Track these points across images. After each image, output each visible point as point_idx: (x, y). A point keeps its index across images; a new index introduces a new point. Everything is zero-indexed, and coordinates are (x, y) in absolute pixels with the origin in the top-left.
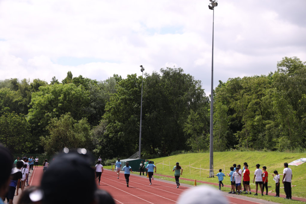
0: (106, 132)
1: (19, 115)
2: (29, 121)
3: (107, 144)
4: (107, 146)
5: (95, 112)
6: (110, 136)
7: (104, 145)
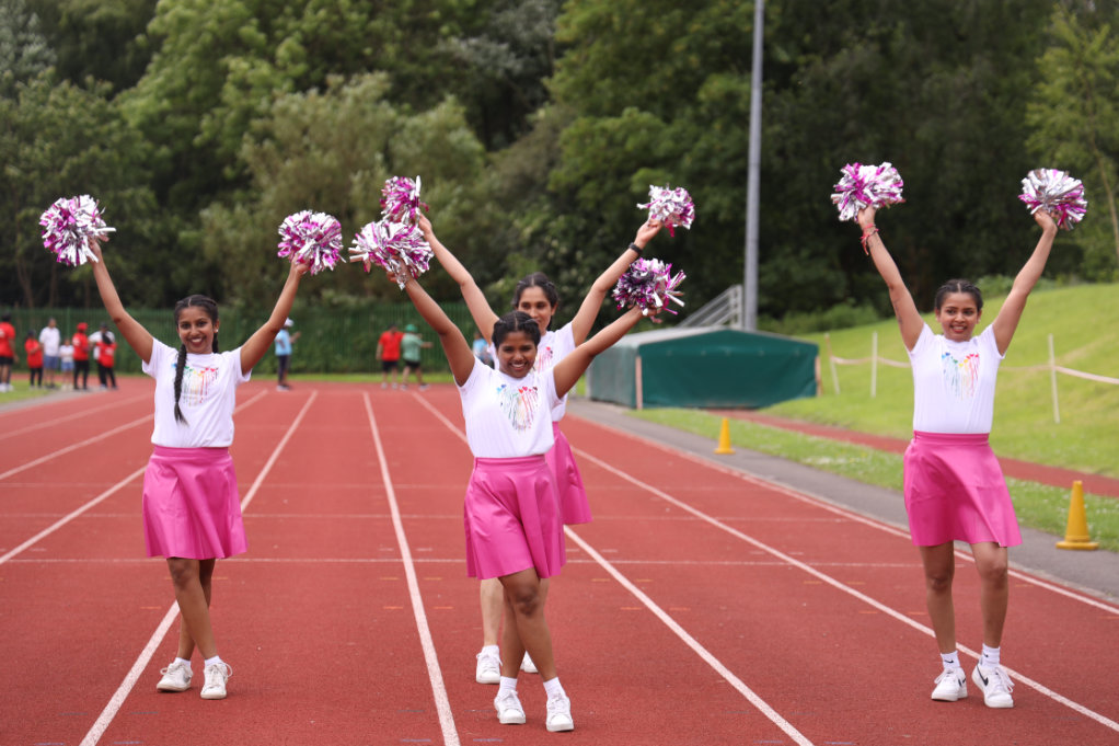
0: (560, 176)
1: (83, 86)
2: (141, 127)
3: (575, 249)
4: (570, 261)
5: (515, 65)
6: (588, 193)
7: (555, 258)
